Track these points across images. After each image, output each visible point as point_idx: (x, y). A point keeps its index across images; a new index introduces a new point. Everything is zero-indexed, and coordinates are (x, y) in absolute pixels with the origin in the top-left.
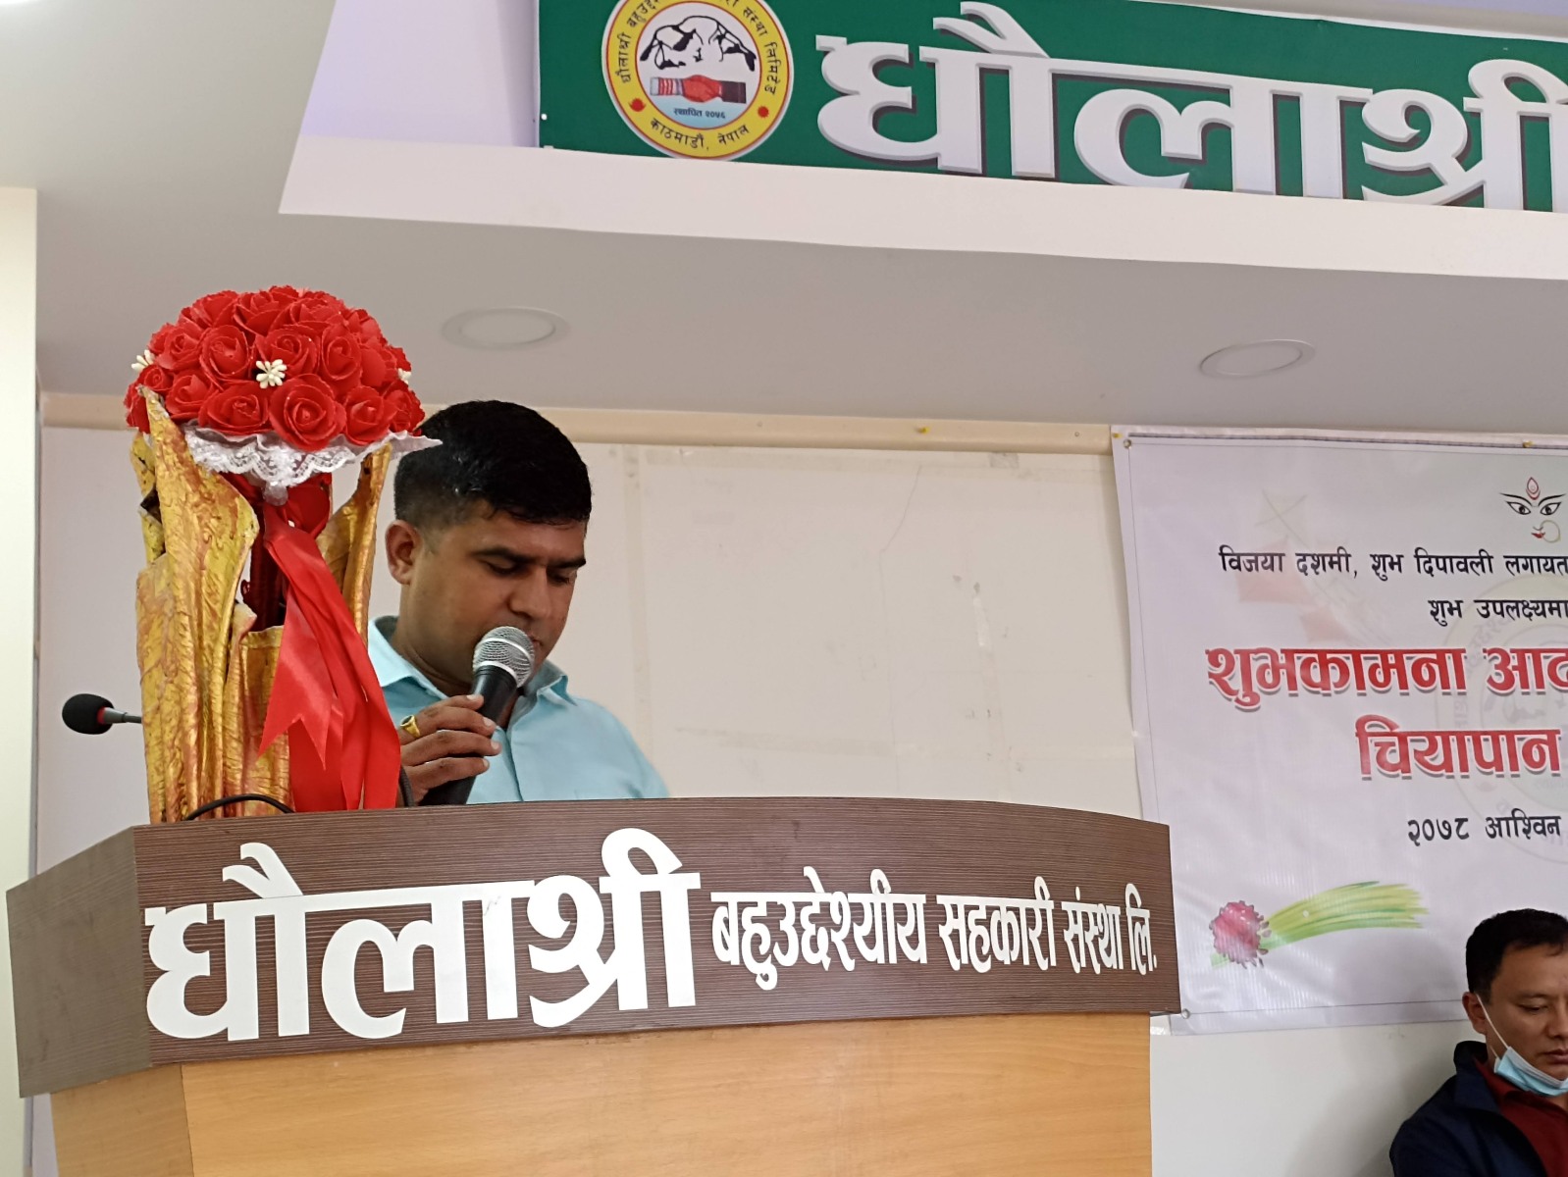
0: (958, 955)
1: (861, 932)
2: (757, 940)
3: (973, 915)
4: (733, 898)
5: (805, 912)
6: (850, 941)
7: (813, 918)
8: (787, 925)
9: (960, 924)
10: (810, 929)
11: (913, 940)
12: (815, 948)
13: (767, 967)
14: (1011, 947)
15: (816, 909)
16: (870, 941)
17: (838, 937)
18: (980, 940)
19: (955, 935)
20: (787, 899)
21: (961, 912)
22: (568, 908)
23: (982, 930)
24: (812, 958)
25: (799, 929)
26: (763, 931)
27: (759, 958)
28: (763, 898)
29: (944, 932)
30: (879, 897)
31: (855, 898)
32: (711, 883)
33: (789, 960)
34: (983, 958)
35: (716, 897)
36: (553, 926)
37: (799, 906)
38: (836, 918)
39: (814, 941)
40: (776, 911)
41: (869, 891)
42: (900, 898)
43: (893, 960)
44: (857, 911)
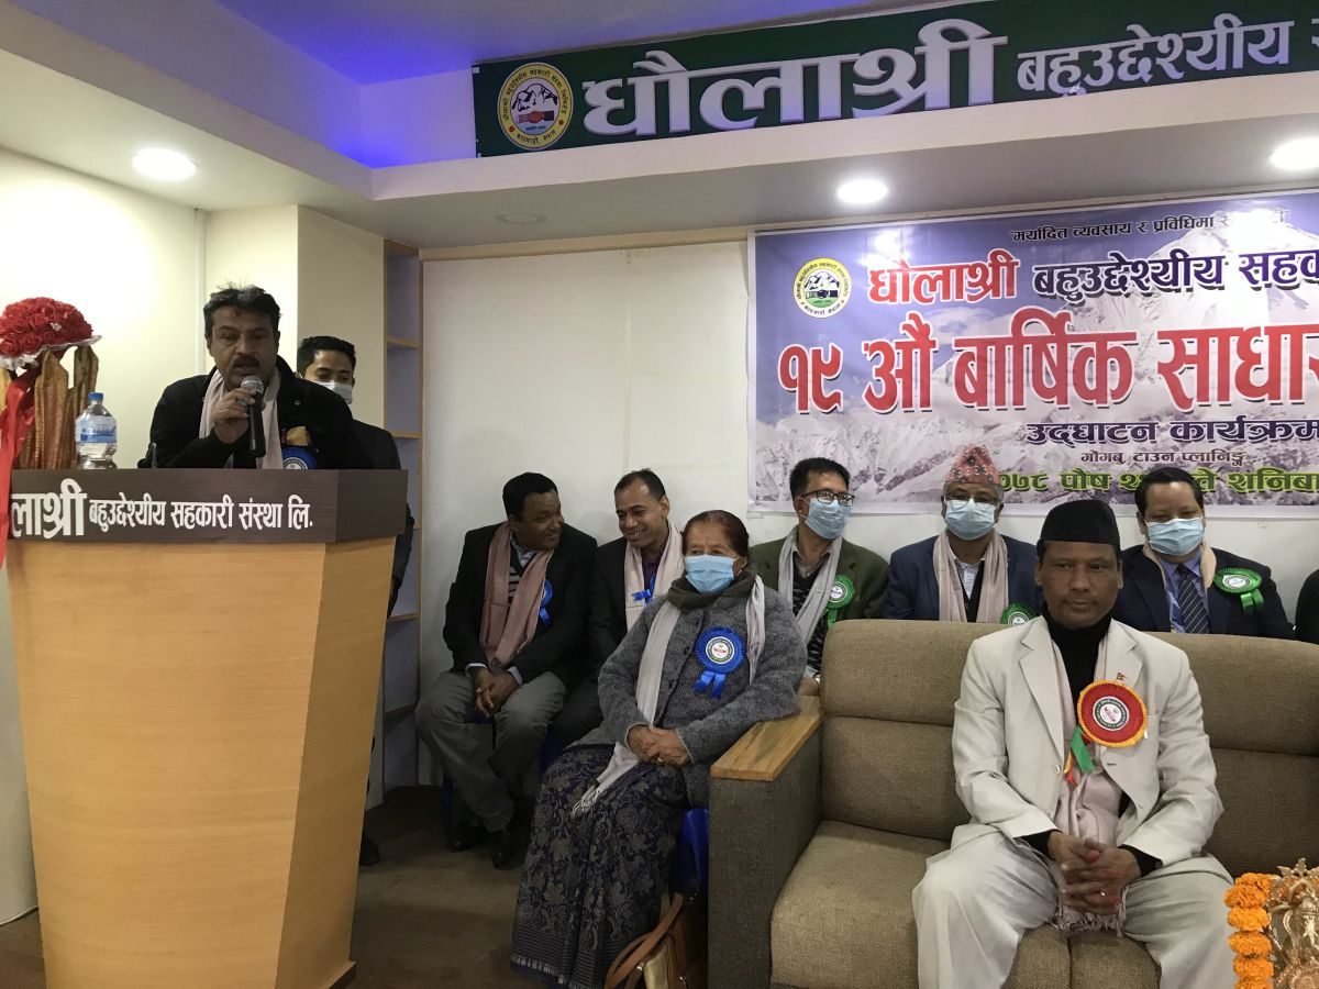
0: (179, 522)
1: (138, 514)
2: (102, 516)
3: (187, 509)
4: (96, 502)
5: (119, 507)
6: (134, 517)
7: (122, 509)
8: (112, 511)
9: (181, 512)
10: (120, 513)
11: (159, 518)
12: (121, 518)
13: (105, 525)
14: (206, 519)
15: (123, 506)
16: (142, 517)
17: (130, 516)
18: (190, 518)
19: (178, 516)
20: (113, 503)
21: (182, 508)
22: (52, 503)
23: (192, 514)
24: (120, 522)
25: (116, 513)
26: (105, 513)
27: (103, 522)
28: (105, 502)
29: (173, 515)
30: (147, 502)
31: (137, 503)
32: (90, 497)
33: (112, 523)
34: (191, 524)
35: (91, 501)
36: (48, 509)
37: (117, 505)
38: (129, 509)
39: (121, 517)
40: (109, 506)
41: (142, 500)
42: (155, 503)
43: (150, 523)
44: (138, 508)
